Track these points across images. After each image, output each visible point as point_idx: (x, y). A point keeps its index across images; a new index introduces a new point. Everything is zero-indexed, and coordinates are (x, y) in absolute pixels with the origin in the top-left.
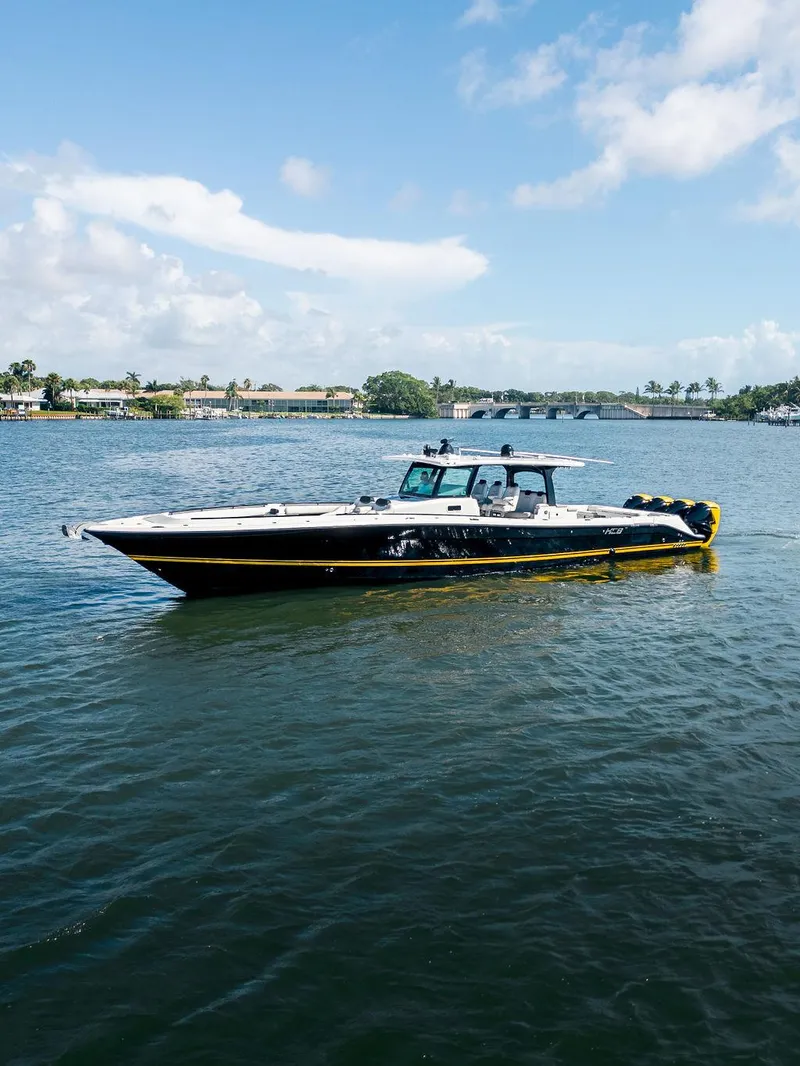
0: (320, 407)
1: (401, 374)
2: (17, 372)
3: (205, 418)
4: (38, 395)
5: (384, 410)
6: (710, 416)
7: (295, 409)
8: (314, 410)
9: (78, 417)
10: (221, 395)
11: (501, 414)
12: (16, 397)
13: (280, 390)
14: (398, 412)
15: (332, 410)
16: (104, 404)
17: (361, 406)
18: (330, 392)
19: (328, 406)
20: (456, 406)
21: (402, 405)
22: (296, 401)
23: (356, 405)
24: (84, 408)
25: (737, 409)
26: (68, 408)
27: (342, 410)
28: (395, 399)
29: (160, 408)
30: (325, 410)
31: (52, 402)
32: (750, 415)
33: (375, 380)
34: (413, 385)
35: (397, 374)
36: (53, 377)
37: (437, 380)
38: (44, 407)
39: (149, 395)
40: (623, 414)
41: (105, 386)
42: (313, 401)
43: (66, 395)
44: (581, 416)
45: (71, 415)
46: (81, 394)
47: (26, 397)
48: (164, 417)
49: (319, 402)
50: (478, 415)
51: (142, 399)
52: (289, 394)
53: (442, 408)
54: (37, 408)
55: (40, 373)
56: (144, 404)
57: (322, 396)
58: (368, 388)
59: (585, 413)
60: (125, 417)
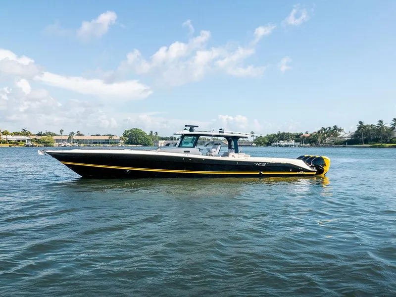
0: (106, 142)
1: (138, 129)
5: (132, 143)
6: (253, 145)
7: (96, 143)
8: (103, 143)
9: (10, 146)
10: (67, 138)
14: (137, 144)
15: (111, 143)
16: (19, 141)
17: (123, 142)
18: (111, 136)
19: (110, 141)
20: (160, 142)
21: (139, 141)
22: (96, 140)
23: (121, 141)
25: (263, 142)
26: (5, 142)
27: (116, 143)
28: (136, 139)
29: (44, 142)
30: (108, 143)
32: (268, 144)
33: (128, 132)
34: (143, 134)
35: (136, 129)
37: (151, 132)
39: (39, 138)
42: (103, 140)
43: (4, 137)
45: (7, 145)
46: (9, 137)
48: (47, 146)
49: (106, 140)
50: (168, 145)
51: (36, 139)
53: (154, 142)
57: (107, 138)
58: (125, 135)
60: (33, 146)
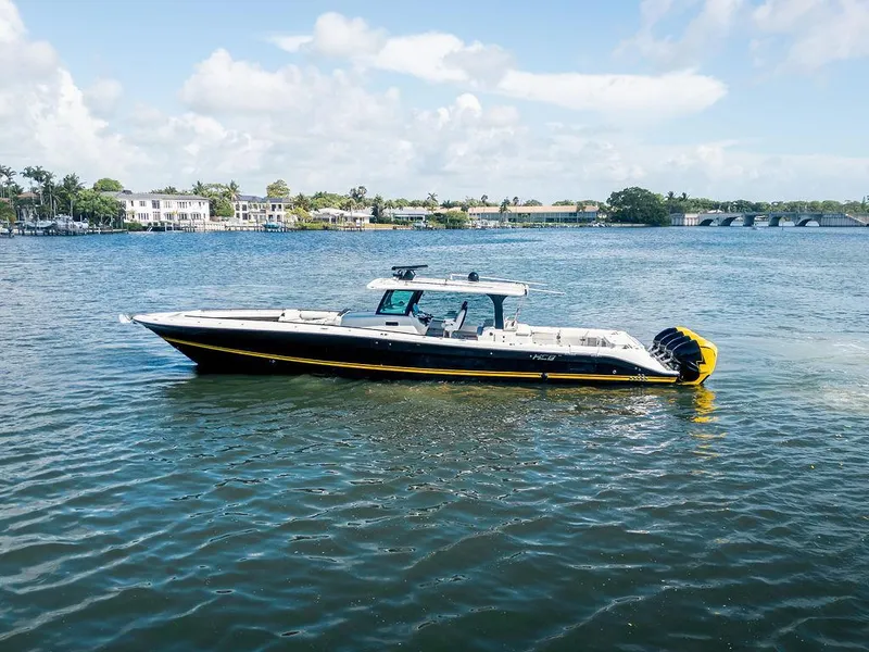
0: (571, 218)
1: (640, 190)
2: (355, 196)
3: (483, 228)
4: (367, 212)
5: (623, 221)
7: (551, 220)
8: (566, 220)
9: (395, 228)
10: (496, 210)
11: (727, 222)
12: (354, 214)
13: (540, 204)
14: (636, 221)
15: (581, 220)
16: (412, 219)
17: (605, 217)
18: (581, 205)
19: (578, 217)
20: (687, 216)
21: (639, 216)
22: (553, 214)
23: (600, 216)
24: (398, 221)
26: (388, 221)
27: (589, 220)
28: (632, 210)
29: (451, 221)
30: (575, 220)
31: (377, 218)
33: (618, 195)
34: (653, 198)
35: (637, 189)
36: (378, 199)
37: (671, 194)
38: (372, 221)
39: (444, 211)
40: (845, 222)
41: (413, 204)
42: (566, 213)
43: (387, 212)
44: (803, 224)
45: (389, 227)
46: (397, 211)
47: (359, 214)
48: (454, 228)
49: (571, 214)
50: (706, 223)
51: (439, 214)
52: (547, 208)
53: (675, 217)
54: (367, 221)
55: (369, 196)
56: (439, 218)
57: (573, 209)
58: (611, 202)
59: (806, 221)
60: (427, 228)
